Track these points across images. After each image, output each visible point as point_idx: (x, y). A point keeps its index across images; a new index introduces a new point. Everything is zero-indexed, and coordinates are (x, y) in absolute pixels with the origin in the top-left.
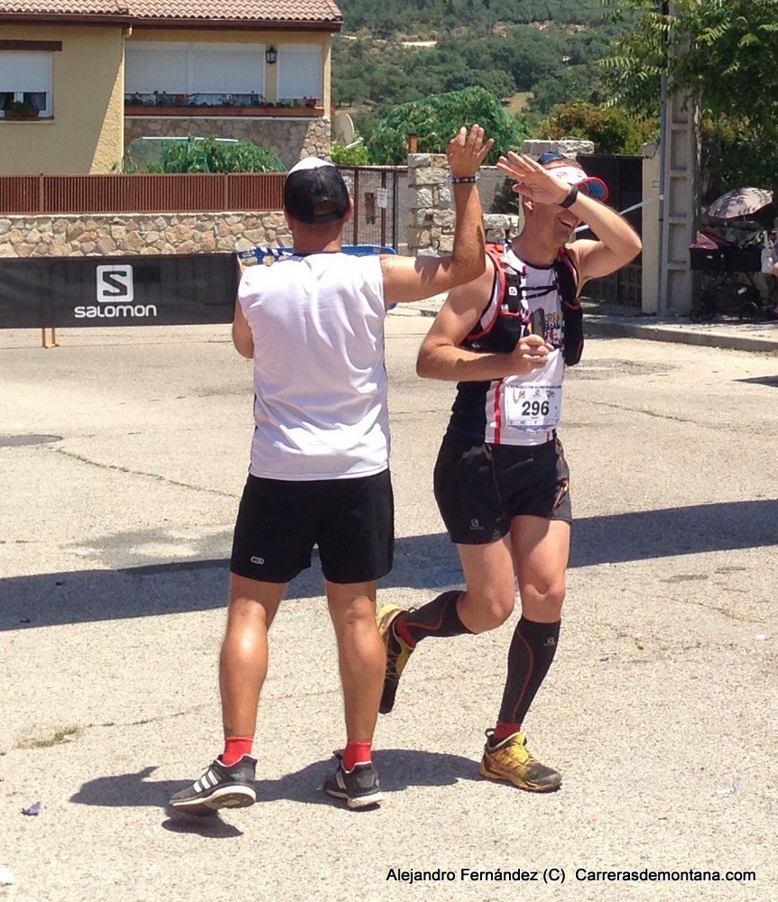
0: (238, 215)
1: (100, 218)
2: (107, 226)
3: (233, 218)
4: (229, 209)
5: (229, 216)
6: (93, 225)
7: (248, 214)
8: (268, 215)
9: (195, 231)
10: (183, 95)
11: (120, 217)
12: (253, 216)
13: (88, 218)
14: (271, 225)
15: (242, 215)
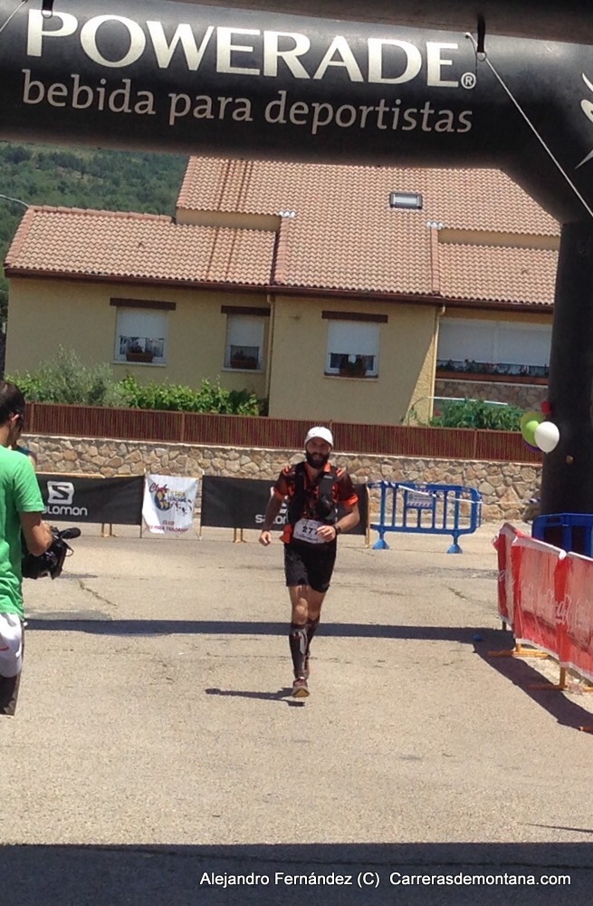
0: (483, 463)
1: (374, 458)
2: (378, 465)
3: (479, 465)
4: (476, 458)
5: (475, 464)
6: (367, 463)
7: (491, 463)
8: (507, 465)
9: (446, 473)
10: (488, 364)
11: (389, 459)
12: (494, 465)
13: (364, 457)
14: (508, 473)
15: (486, 464)
